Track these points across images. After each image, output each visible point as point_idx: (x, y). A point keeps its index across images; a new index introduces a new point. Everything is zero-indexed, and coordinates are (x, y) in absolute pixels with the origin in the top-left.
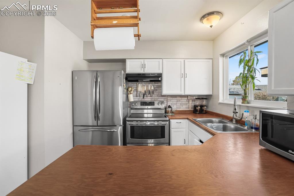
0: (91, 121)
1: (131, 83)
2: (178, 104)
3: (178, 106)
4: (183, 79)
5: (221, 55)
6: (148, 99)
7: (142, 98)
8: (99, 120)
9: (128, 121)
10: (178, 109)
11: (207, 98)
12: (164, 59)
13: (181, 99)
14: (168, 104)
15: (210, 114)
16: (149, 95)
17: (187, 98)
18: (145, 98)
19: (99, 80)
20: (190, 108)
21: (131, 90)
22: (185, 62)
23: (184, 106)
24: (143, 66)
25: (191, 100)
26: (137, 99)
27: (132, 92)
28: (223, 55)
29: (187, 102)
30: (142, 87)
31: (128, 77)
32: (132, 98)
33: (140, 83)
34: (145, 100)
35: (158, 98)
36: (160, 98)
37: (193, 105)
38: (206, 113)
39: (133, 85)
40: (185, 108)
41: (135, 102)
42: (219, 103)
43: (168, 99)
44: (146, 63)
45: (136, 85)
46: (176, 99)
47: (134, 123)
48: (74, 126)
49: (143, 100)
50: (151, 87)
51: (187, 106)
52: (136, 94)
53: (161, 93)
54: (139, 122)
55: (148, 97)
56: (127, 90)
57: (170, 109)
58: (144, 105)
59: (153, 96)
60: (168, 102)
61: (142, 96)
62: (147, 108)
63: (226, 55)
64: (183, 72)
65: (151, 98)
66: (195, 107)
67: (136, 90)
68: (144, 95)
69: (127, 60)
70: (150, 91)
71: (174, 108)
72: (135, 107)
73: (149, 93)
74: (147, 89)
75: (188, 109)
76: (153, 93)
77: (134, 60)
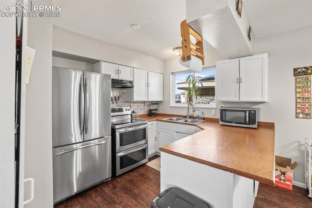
4: (147, 88)
5: (171, 73)
8: (86, 134)
9: (118, 128)
12: (134, 69)
13: (140, 104)
15: (161, 115)
17: (144, 103)
20: (146, 112)
22: (149, 73)
23: (142, 111)
24: (118, 72)
25: (147, 106)
28: (172, 73)
29: (144, 107)
35: (123, 104)
36: (124, 104)
37: (148, 109)
38: (157, 115)
40: (143, 113)
42: (171, 107)
44: (121, 69)
46: (136, 104)
47: (122, 130)
48: (53, 148)
51: (144, 111)
54: (127, 128)
57: (134, 114)
58: (114, 112)
59: (119, 102)
60: (131, 108)
62: (118, 114)
63: (174, 74)
64: (147, 82)
65: (117, 104)
66: (150, 111)
69: (102, 63)
70: (116, 97)
74: (113, 95)
75: (144, 113)
76: (119, 99)
77: (109, 64)
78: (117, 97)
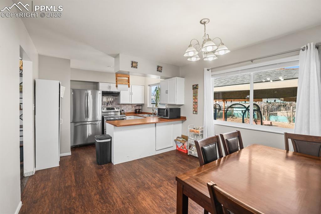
2: (127, 109)
4: (131, 95)
10: (127, 112)
11: (142, 105)
13: (128, 106)
14: (122, 109)
16: (111, 104)
17: (132, 105)
18: (108, 105)
22: (132, 86)
23: (130, 110)
24: (110, 87)
25: (134, 107)
26: (103, 107)
28: (149, 85)
29: (132, 108)
33: (105, 96)
34: (108, 107)
35: (116, 105)
38: (141, 113)
42: (148, 108)
44: (111, 85)
50: (111, 99)
52: (102, 103)
53: (119, 103)
57: (123, 112)
58: (108, 110)
59: (113, 104)
61: (106, 104)
62: (111, 111)
64: (130, 92)
66: (136, 110)
67: (103, 101)
69: (100, 83)
71: (125, 111)
72: (104, 111)
74: (109, 100)
75: (132, 112)
76: (113, 102)
77: (103, 83)
78: (112, 101)
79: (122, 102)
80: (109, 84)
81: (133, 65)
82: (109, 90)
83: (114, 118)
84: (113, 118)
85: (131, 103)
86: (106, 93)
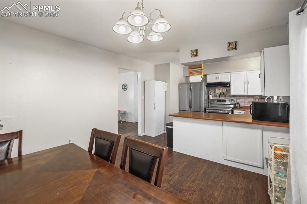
0: (187, 108)
1: (211, 88)
2: (245, 102)
3: (245, 103)
4: (246, 85)
6: (222, 98)
7: (218, 97)
8: (192, 108)
9: (207, 109)
10: (246, 106)
12: (231, 73)
14: (238, 102)
16: (224, 96)
18: (220, 97)
19: (191, 88)
21: (211, 92)
22: (248, 73)
24: (217, 78)
25: (257, 99)
26: (215, 98)
27: (211, 94)
30: (218, 91)
31: (209, 85)
32: (211, 97)
33: (217, 88)
34: (221, 98)
39: (212, 89)
41: (213, 100)
43: (238, 98)
44: (219, 76)
45: (214, 89)
48: (179, 110)
49: (219, 98)
50: (224, 90)
52: (214, 95)
53: (230, 94)
55: (223, 97)
56: (208, 92)
57: (238, 105)
58: (219, 102)
59: (226, 96)
60: (238, 100)
61: (219, 96)
62: (221, 103)
64: (246, 80)
67: (215, 93)
68: (220, 95)
69: (207, 75)
71: (242, 104)
72: (214, 103)
73: (223, 94)
74: (221, 92)
76: (226, 94)
77: (211, 75)
78: (224, 92)
79: (233, 93)
80: (217, 75)
81: (193, 54)
82: (216, 81)
83: (223, 111)
84: (221, 111)
85: (247, 95)
86: (214, 84)
